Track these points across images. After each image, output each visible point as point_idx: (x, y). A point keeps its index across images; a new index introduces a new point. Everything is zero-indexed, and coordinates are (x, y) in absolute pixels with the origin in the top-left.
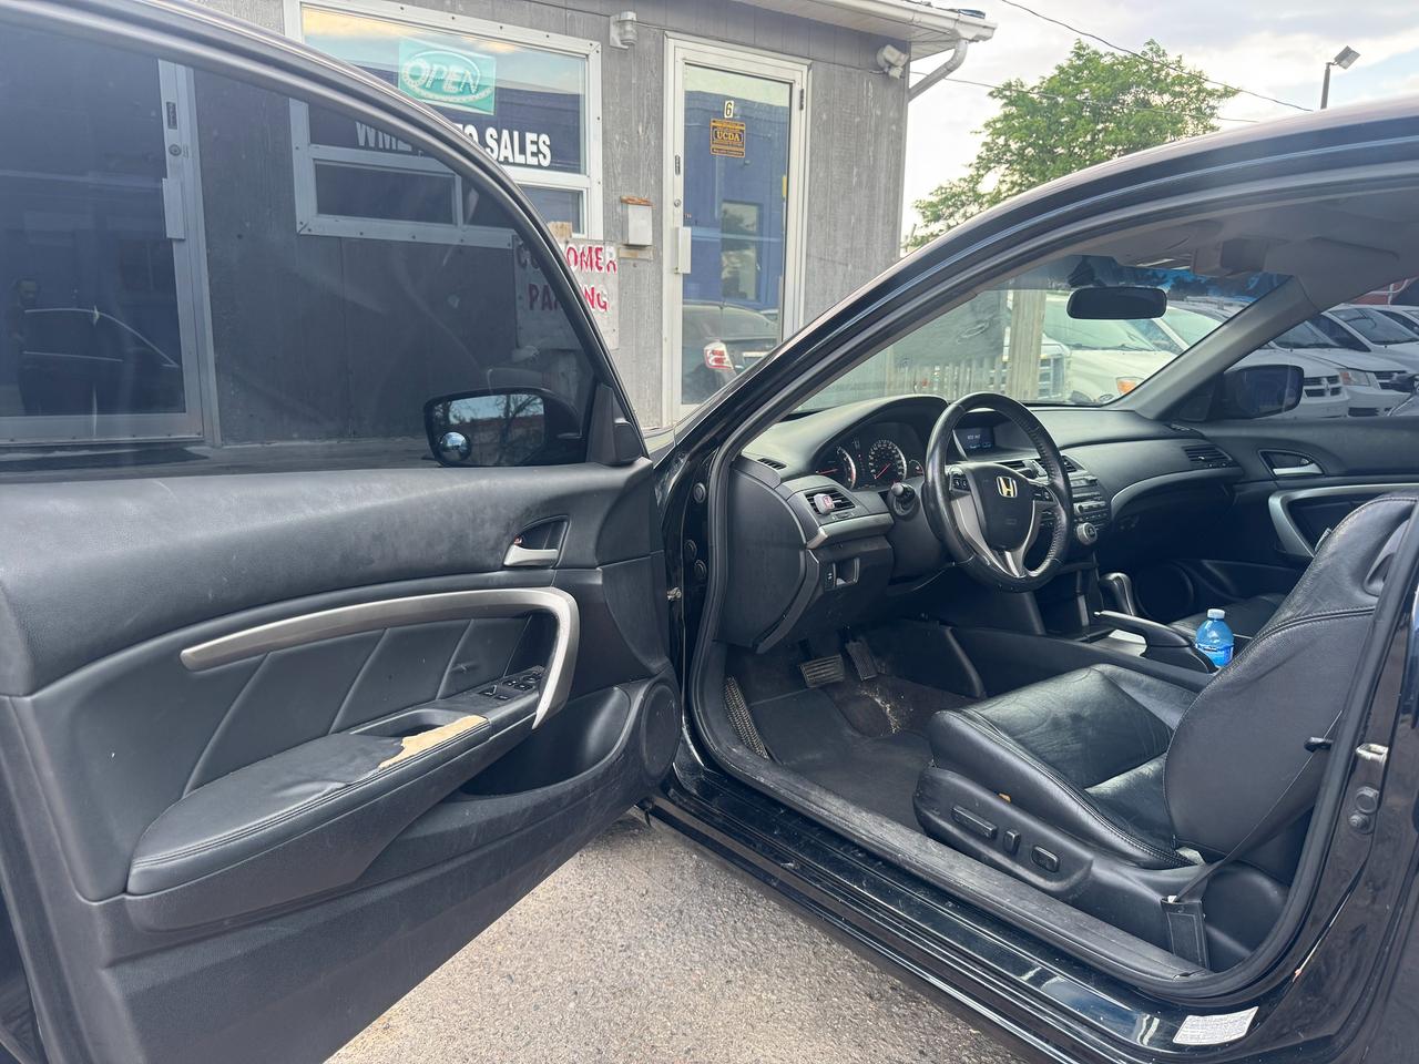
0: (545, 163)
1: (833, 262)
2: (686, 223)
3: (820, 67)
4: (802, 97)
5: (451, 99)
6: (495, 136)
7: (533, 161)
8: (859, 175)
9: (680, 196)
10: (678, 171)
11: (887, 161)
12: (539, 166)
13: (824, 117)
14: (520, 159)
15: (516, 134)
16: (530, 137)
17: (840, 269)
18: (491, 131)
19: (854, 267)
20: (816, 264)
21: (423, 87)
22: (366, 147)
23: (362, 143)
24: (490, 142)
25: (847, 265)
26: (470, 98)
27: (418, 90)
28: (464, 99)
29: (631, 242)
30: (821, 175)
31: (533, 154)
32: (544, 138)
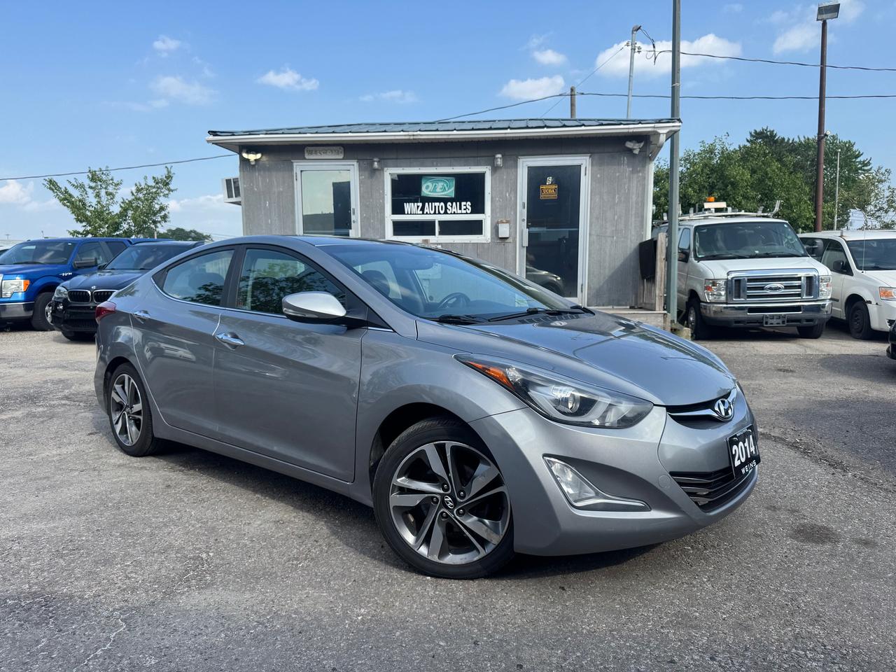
0: (469, 212)
1: (605, 236)
2: (528, 227)
3: (596, 156)
4: (586, 170)
6: (451, 205)
7: (464, 212)
8: (619, 198)
9: (525, 217)
10: (524, 207)
12: (467, 213)
13: (599, 176)
14: (459, 211)
15: (458, 203)
16: (463, 203)
17: (609, 240)
18: (449, 204)
19: (617, 237)
20: (595, 237)
22: (407, 214)
24: (450, 208)
25: (613, 237)
26: (446, 193)
27: (428, 193)
28: (443, 193)
29: (500, 236)
30: (597, 200)
31: (464, 209)
32: (469, 203)
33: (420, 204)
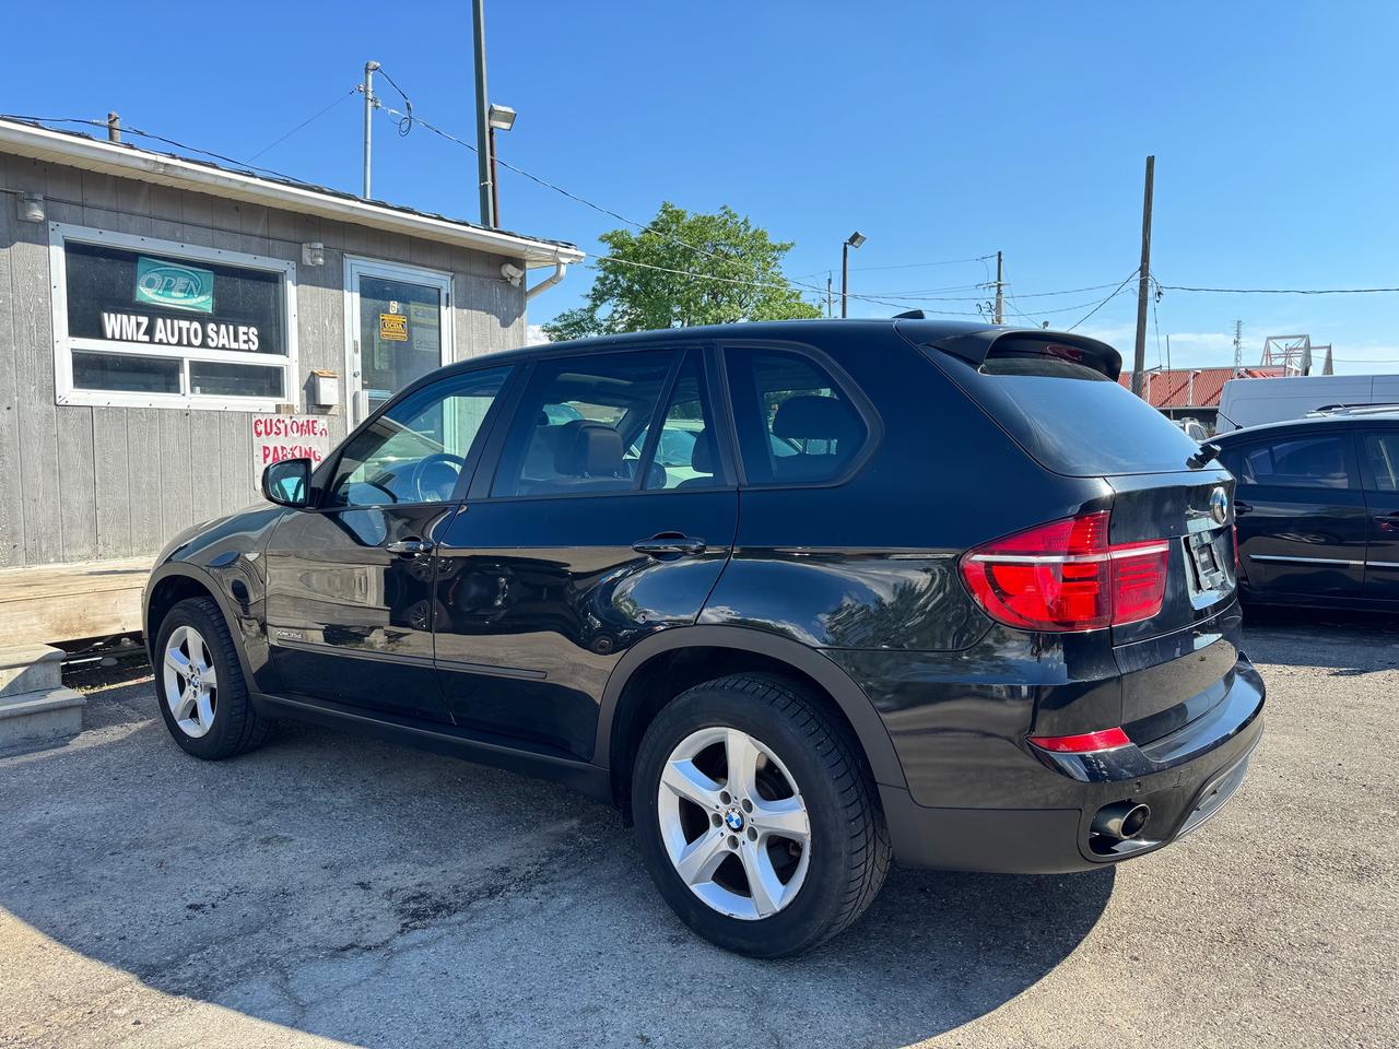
0: (255, 347)
2: (364, 387)
4: (448, 298)
5: (178, 302)
6: (215, 329)
7: (245, 347)
9: (359, 369)
10: (356, 351)
12: (249, 350)
13: (465, 311)
15: (231, 328)
16: (242, 329)
21: (157, 293)
22: (113, 339)
23: (109, 336)
24: (213, 335)
26: (196, 302)
27: (152, 296)
29: (322, 403)
31: (245, 342)
32: (254, 330)
33: (144, 320)
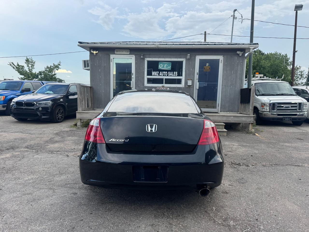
0: (177, 75)
1: (228, 86)
2: (199, 82)
3: (225, 56)
8: (233, 72)
9: (198, 78)
10: (197, 74)
11: (240, 69)
14: (173, 75)
15: (172, 72)
18: (169, 72)
19: (232, 87)
21: (162, 67)
22: (153, 76)
23: (153, 75)
24: (169, 74)
25: (231, 86)
27: (161, 68)
29: (188, 85)
31: (175, 74)
33: (158, 72)
